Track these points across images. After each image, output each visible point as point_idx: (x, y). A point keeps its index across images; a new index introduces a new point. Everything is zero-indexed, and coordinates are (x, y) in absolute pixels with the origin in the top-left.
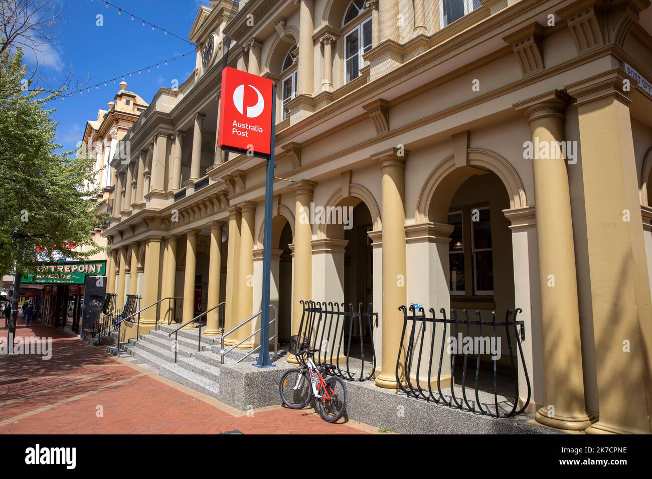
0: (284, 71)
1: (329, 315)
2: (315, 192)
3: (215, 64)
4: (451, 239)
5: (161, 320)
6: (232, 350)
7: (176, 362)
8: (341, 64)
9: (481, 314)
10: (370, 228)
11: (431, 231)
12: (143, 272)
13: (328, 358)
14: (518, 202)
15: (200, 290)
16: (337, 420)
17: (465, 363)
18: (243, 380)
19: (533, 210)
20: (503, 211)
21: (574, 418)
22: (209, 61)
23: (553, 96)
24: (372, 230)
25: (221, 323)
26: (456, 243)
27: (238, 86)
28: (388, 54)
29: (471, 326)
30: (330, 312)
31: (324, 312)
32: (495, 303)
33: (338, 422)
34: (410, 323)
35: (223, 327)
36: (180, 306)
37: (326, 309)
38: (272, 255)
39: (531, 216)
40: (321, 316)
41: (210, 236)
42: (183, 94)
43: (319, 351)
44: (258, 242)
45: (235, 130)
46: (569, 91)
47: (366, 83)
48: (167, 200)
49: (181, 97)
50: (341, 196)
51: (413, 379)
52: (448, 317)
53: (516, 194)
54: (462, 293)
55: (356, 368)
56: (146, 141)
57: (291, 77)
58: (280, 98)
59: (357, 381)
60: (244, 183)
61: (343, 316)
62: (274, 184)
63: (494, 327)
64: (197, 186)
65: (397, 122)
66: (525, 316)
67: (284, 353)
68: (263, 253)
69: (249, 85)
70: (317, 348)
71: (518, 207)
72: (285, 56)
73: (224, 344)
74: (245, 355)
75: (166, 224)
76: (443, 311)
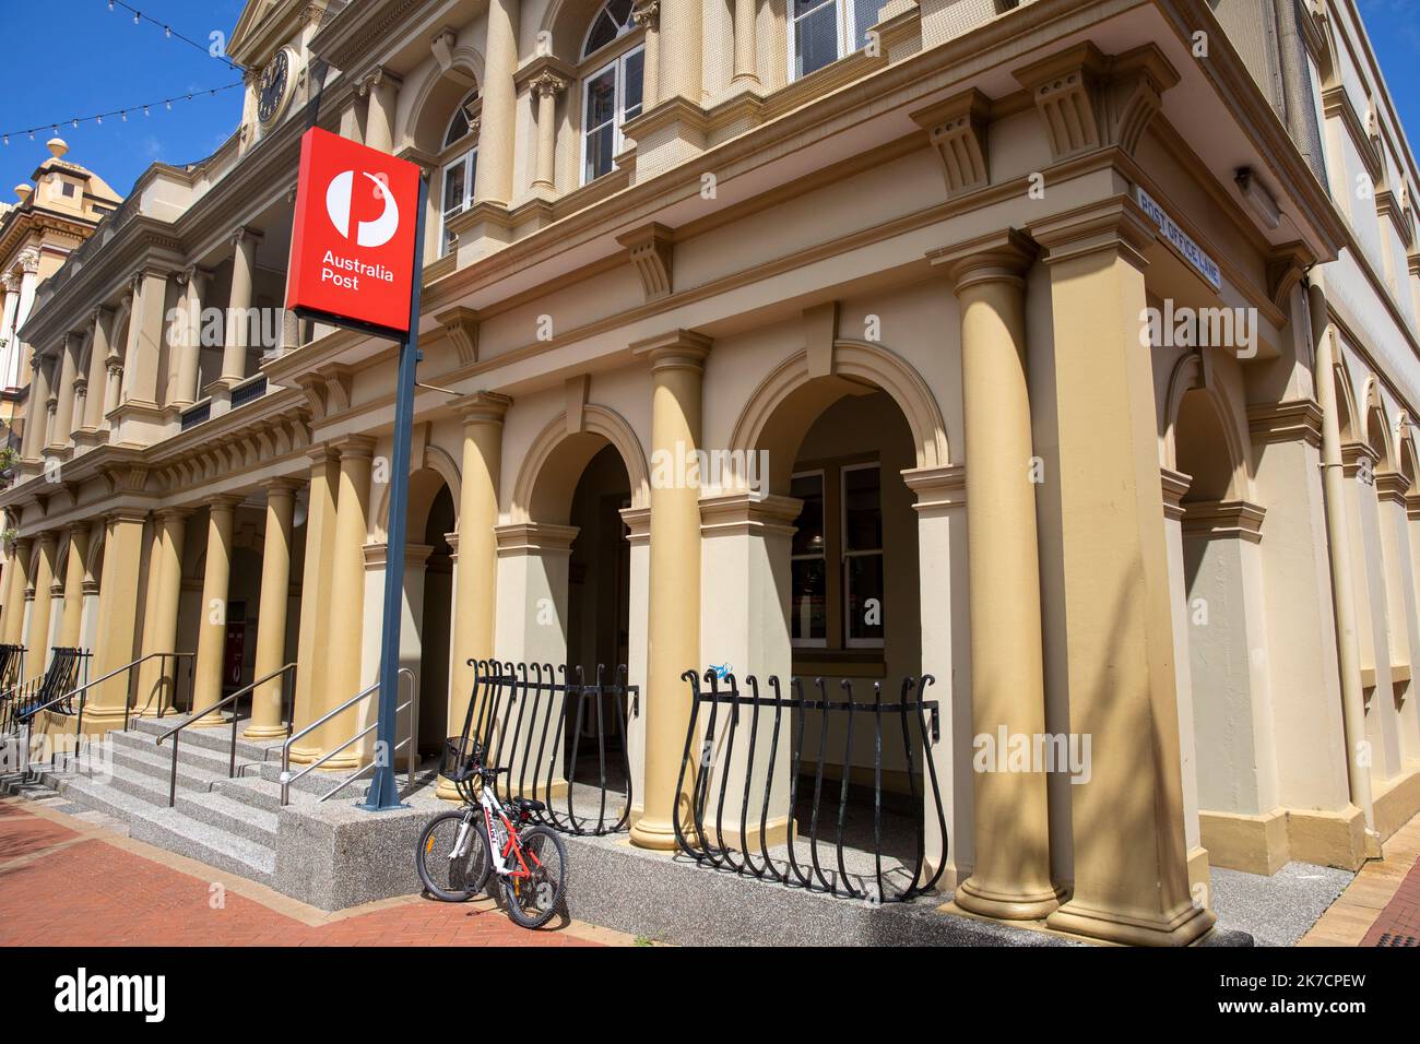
0: (449, 146)
1: (532, 692)
2: (507, 419)
3: (286, 121)
4: (796, 529)
5: (140, 707)
6: (310, 773)
7: (172, 805)
8: (575, 141)
9: (852, 689)
10: (625, 502)
11: (754, 510)
12: (98, 594)
13: (528, 786)
14: (932, 456)
15: (240, 636)
16: (544, 923)
17: (818, 790)
18: (332, 841)
19: (959, 473)
20: (902, 472)
21: (1025, 895)
22: (274, 110)
23: (1005, 241)
24: (629, 506)
25: (287, 710)
26: (813, 537)
27: (339, 174)
28: (676, 128)
29: (831, 713)
30: (533, 686)
31: (521, 685)
32: (885, 664)
33: (547, 926)
34: (706, 707)
35: (292, 721)
36: (187, 674)
37: (526, 679)
38: (407, 557)
39: (956, 482)
40: (514, 693)
41: (265, 513)
42: (211, 181)
43: (508, 770)
44: (376, 527)
45: (328, 273)
46: (1034, 233)
47: (627, 186)
48: (163, 424)
49: (205, 187)
50: (565, 430)
51: (711, 828)
52: (786, 694)
53: (929, 439)
54: (820, 643)
55: (588, 805)
56: (114, 286)
57: (464, 162)
58: (436, 207)
59: (589, 834)
60: (347, 393)
61: (563, 692)
62: (416, 399)
63: (878, 715)
64: (237, 396)
65: (689, 275)
66: (939, 691)
67: (431, 777)
68: (389, 551)
69: (365, 174)
70: (504, 763)
71: (931, 466)
72: (452, 112)
73: (289, 760)
74: (339, 783)
75: (159, 481)
76: (774, 681)
